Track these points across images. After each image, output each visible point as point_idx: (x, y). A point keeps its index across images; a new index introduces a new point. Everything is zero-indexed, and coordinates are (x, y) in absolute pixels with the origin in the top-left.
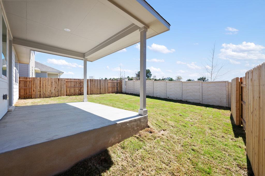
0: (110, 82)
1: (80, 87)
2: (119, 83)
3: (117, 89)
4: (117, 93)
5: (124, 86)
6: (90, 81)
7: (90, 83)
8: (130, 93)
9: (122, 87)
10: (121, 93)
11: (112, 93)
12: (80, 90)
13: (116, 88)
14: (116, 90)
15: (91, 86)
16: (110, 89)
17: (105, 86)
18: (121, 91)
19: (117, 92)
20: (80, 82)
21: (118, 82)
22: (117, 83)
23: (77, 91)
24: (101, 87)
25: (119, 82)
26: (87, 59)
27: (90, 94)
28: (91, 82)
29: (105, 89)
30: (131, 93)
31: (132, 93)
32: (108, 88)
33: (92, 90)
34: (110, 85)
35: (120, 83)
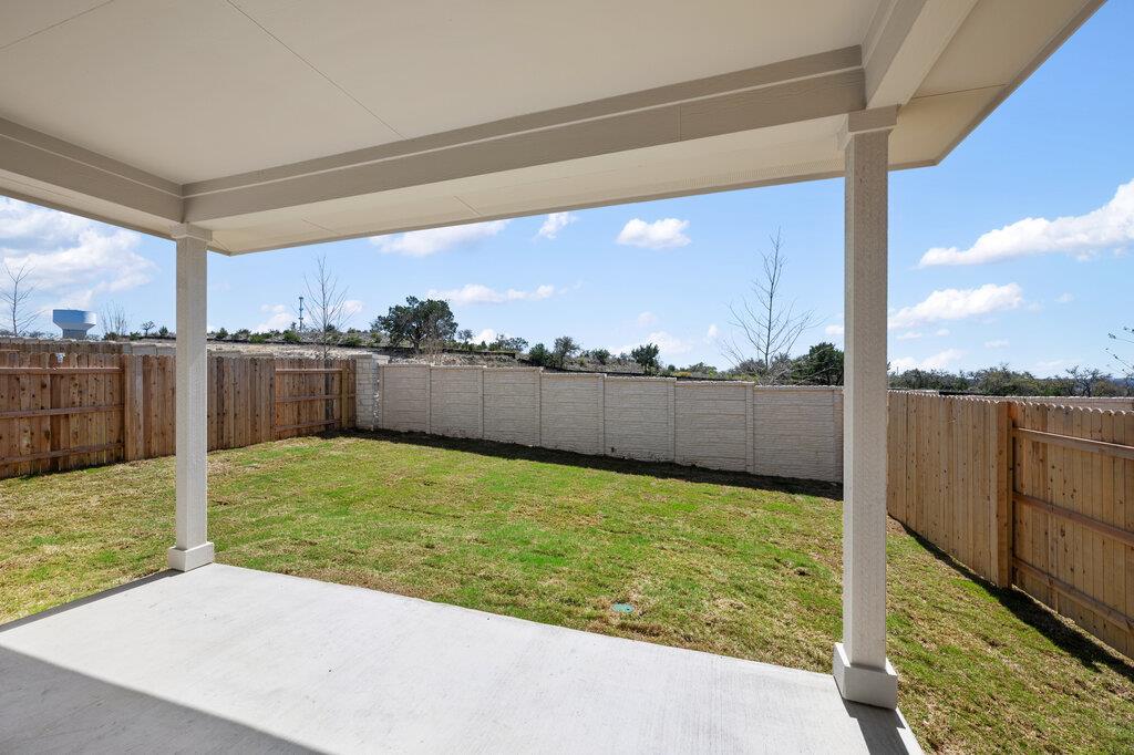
0: (284, 373)
1: (54, 412)
2: (337, 378)
3: (327, 411)
4: (328, 432)
5: (369, 392)
6: (139, 368)
7: (139, 380)
8: (403, 428)
9: (353, 398)
10: (354, 430)
11: (299, 435)
12: (52, 435)
13: (320, 407)
14: (321, 417)
15: (154, 404)
16: (288, 417)
17: (254, 399)
18: (353, 418)
19: (326, 426)
20: (48, 380)
21: (333, 373)
22: (327, 374)
23: (25, 442)
24: (229, 404)
25: (340, 373)
26: (207, 233)
27: (141, 453)
28: (154, 378)
29: (255, 415)
30: (411, 432)
31: (417, 428)
32: (271, 406)
33: (156, 429)
34: (284, 388)
35: (345, 376)
